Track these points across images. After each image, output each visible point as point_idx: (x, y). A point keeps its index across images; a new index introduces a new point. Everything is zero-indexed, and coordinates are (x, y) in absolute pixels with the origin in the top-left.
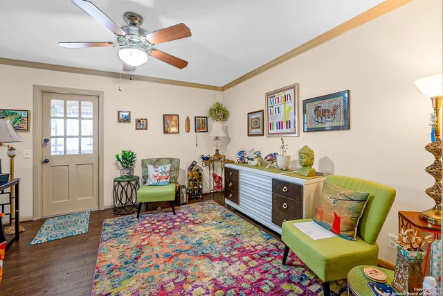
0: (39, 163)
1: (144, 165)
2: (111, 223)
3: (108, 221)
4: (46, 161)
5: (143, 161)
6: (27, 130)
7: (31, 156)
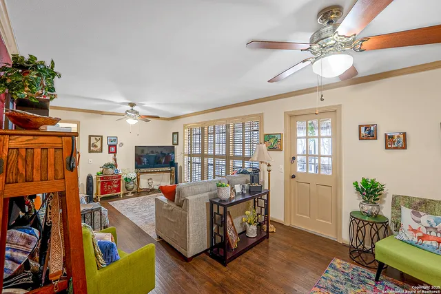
0: (288, 178)
1: (396, 204)
2: (338, 266)
3: (337, 262)
4: (293, 177)
5: (395, 199)
6: (281, 150)
7: (283, 171)
